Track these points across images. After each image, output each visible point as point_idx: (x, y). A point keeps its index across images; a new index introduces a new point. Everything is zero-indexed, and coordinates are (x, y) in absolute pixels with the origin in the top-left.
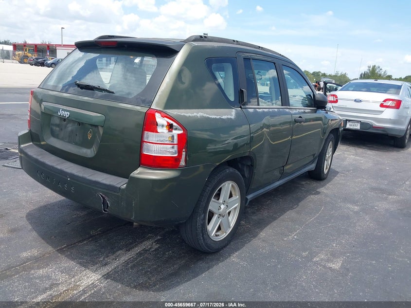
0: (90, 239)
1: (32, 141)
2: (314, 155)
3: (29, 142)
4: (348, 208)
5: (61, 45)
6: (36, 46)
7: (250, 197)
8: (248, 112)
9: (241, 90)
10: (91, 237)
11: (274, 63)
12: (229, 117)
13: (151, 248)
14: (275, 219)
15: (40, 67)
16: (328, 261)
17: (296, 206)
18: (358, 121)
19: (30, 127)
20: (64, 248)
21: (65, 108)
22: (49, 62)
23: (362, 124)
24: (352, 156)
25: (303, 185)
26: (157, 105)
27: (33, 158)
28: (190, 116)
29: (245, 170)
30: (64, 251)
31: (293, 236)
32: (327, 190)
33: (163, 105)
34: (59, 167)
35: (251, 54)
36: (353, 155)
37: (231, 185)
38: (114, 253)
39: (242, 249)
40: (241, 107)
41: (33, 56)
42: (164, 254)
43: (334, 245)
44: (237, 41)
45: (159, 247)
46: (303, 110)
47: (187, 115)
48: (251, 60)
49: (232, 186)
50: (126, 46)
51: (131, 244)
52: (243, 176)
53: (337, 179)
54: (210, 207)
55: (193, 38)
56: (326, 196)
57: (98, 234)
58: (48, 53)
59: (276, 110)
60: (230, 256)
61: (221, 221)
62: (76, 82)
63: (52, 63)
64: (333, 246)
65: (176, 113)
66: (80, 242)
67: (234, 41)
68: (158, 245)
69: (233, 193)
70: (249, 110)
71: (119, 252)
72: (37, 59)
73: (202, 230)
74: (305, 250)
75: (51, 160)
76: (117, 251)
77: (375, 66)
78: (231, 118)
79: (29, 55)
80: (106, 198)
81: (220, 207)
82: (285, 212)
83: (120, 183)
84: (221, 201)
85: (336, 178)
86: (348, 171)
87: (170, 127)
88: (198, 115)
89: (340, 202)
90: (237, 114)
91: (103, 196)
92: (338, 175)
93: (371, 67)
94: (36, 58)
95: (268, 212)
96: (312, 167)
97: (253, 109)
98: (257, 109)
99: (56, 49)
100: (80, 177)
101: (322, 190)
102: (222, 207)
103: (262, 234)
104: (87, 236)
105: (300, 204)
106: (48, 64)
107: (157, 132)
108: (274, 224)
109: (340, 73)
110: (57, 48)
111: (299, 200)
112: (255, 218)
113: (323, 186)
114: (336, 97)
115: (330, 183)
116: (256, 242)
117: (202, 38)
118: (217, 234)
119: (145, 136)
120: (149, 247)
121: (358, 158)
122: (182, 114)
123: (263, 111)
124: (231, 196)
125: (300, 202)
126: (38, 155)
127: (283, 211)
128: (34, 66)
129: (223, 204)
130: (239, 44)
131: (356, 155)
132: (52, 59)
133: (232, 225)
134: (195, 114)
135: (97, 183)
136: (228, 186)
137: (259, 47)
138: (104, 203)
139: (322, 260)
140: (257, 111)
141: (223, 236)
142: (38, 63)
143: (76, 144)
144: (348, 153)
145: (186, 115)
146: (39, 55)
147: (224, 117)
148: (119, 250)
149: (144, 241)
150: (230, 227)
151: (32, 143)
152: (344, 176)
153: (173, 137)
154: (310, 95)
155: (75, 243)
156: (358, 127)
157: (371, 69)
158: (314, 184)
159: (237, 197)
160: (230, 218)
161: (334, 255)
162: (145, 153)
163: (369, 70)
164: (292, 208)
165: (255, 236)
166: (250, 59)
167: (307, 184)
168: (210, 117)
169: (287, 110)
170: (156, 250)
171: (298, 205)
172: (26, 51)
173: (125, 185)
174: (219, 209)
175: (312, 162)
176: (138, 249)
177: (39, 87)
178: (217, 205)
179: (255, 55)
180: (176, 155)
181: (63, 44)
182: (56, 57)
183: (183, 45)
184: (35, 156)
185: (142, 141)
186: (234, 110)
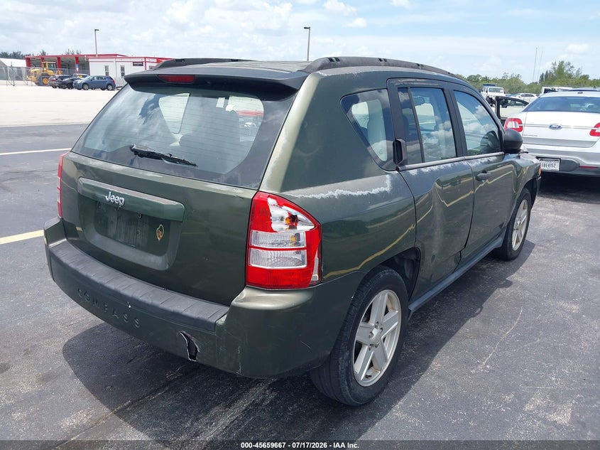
0: (167, 388)
1: (66, 236)
2: (501, 226)
3: (62, 238)
4: (562, 309)
5: (95, 55)
6: (59, 58)
7: (413, 307)
8: (410, 176)
9: (396, 141)
10: (168, 383)
11: (443, 90)
12: (382, 189)
13: (263, 400)
14: (451, 335)
15: (67, 90)
16: (549, 409)
17: (479, 309)
18: (555, 159)
19: (61, 214)
20: (128, 406)
21: (116, 189)
22: (79, 82)
23: (562, 162)
24: (549, 215)
25: (484, 270)
26: (270, 185)
27: (70, 267)
28: (322, 198)
29: (406, 266)
30: (129, 412)
31: (484, 366)
32: (523, 276)
33: (280, 184)
34: (112, 286)
35: (408, 80)
36: (552, 212)
37: (386, 295)
38: (207, 412)
39: (408, 394)
40: (397, 169)
41: (56, 74)
42: (286, 409)
43: (553, 379)
44: (385, 60)
45: (277, 398)
46: (486, 160)
47: (318, 196)
48: (409, 89)
49: (389, 296)
50: (209, 83)
51: (232, 393)
52: (403, 275)
53: (534, 257)
54: (358, 338)
55: (319, 64)
56: (523, 287)
57: (177, 378)
58: (77, 69)
59: (449, 165)
60: (390, 408)
61: (374, 354)
62: (131, 147)
63: (84, 84)
64: (552, 381)
65: (300, 195)
66: (151, 394)
67: (380, 60)
68: (274, 394)
69: (389, 307)
70: (411, 172)
71: (215, 410)
72: (62, 78)
73: (347, 376)
74: (508, 390)
75: (98, 273)
76: (212, 407)
77: (562, 62)
78: (385, 191)
79: (50, 72)
80: (193, 339)
81: (371, 332)
82: (464, 322)
83: (215, 314)
84: (372, 323)
85: (532, 254)
86: (549, 241)
87: (293, 220)
88: (335, 194)
89: (547, 298)
90: (394, 183)
91: (189, 335)
92: (535, 250)
93: (558, 64)
94: (60, 77)
95: (439, 323)
96: (498, 242)
97: (416, 170)
98: (422, 169)
99: (88, 62)
100: (148, 305)
101: (514, 277)
102: (375, 332)
103: (436, 364)
104: (162, 382)
105: (485, 305)
106: (79, 85)
107: (272, 231)
108: (451, 344)
109: (509, 75)
110: (90, 60)
111: (483, 297)
112: (419, 335)
113: (515, 270)
114: (520, 122)
115: (524, 265)
116: (427, 380)
117: (332, 62)
118: (368, 374)
119: (253, 237)
120: (261, 398)
121: (559, 217)
122: (310, 197)
123: (432, 171)
124: (387, 311)
125: (484, 301)
126: (78, 263)
127: (461, 321)
128: (58, 89)
129: (376, 327)
130: (389, 65)
131: (557, 211)
132: (84, 77)
133: (390, 356)
134: (330, 193)
135: (177, 316)
136: (383, 299)
137: (418, 65)
138: (191, 346)
139: (538, 408)
140: (423, 173)
141: (378, 376)
142: (64, 83)
143: (138, 247)
144: (543, 209)
145: (315, 196)
146: (64, 72)
147: (375, 191)
148: (214, 406)
149: (250, 387)
150: (386, 360)
151: (65, 240)
152: (544, 251)
153: (298, 235)
154: (493, 132)
155: (144, 397)
156: (556, 167)
157: (556, 67)
158: (501, 267)
159: (396, 313)
160: (386, 345)
161: (556, 399)
162: (253, 265)
163: (554, 68)
164: (473, 314)
165: (424, 369)
166: (407, 88)
167: (489, 267)
168: (354, 194)
169: (465, 163)
170: (272, 403)
171: (482, 308)
172: (45, 66)
173: (223, 319)
174: (370, 337)
175: (499, 235)
176: (243, 404)
177: (71, 151)
178: (367, 331)
179: (414, 80)
180: (304, 266)
181: (98, 53)
182: (88, 73)
183: (305, 78)
184: (72, 266)
185: (248, 247)
186: (388, 176)
